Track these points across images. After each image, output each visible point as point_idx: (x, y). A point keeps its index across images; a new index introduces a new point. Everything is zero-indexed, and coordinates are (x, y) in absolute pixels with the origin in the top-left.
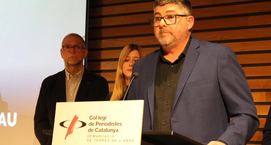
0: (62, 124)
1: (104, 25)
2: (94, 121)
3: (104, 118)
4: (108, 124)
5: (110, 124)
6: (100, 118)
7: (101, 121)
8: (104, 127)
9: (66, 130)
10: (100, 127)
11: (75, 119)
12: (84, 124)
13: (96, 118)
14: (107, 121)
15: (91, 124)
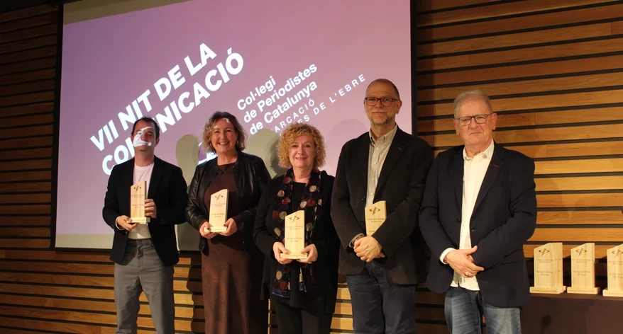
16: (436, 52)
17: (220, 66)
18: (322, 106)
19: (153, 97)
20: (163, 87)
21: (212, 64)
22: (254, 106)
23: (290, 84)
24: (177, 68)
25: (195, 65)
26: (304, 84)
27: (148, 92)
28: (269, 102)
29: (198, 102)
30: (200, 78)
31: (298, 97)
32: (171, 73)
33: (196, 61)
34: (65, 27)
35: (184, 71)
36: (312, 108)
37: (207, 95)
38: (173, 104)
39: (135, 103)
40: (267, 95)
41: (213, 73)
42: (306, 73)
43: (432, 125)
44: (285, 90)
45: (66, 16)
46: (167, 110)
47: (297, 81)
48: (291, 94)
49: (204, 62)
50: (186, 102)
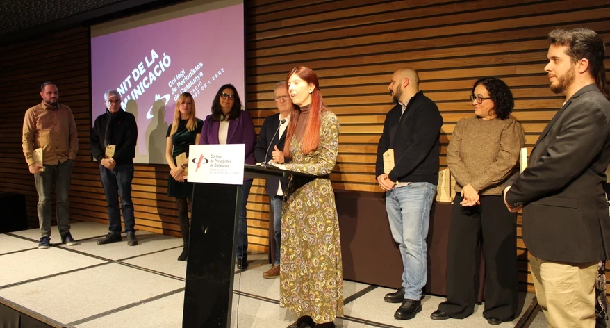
0: (193, 161)
1: (258, 64)
2: (213, 159)
3: (220, 157)
4: (221, 161)
5: (224, 161)
6: (217, 157)
7: (218, 159)
8: (220, 164)
9: (196, 165)
10: (218, 163)
11: (202, 157)
12: (207, 161)
13: (214, 157)
14: (221, 159)
15: (212, 161)
16: (258, 55)
17: (160, 62)
18: (205, 85)
19: (132, 79)
20: (136, 74)
21: (157, 61)
22: (175, 85)
23: (192, 73)
24: (142, 63)
25: (149, 61)
26: (197, 73)
27: (129, 77)
28: (182, 83)
29: (151, 83)
30: (151, 69)
31: (195, 80)
32: (139, 66)
33: (150, 60)
34: (92, 39)
35: (145, 65)
36: (201, 87)
37: (155, 79)
38: (140, 83)
39: (124, 83)
40: (181, 79)
41: (157, 66)
42: (198, 67)
43: (256, 96)
44: (189, 76)
45: (92, 33)
46: (138, 86)
47: (194, 71)
48: (191, 79)
49: (153, 60)
50: (147, 82)
